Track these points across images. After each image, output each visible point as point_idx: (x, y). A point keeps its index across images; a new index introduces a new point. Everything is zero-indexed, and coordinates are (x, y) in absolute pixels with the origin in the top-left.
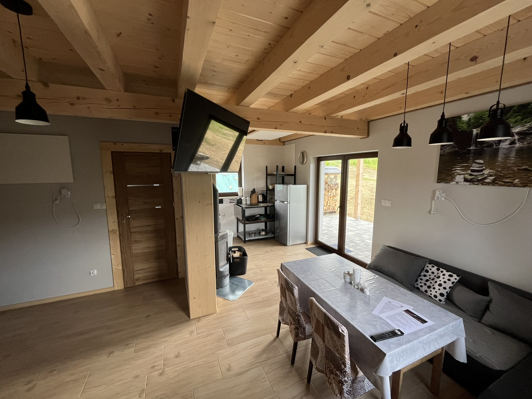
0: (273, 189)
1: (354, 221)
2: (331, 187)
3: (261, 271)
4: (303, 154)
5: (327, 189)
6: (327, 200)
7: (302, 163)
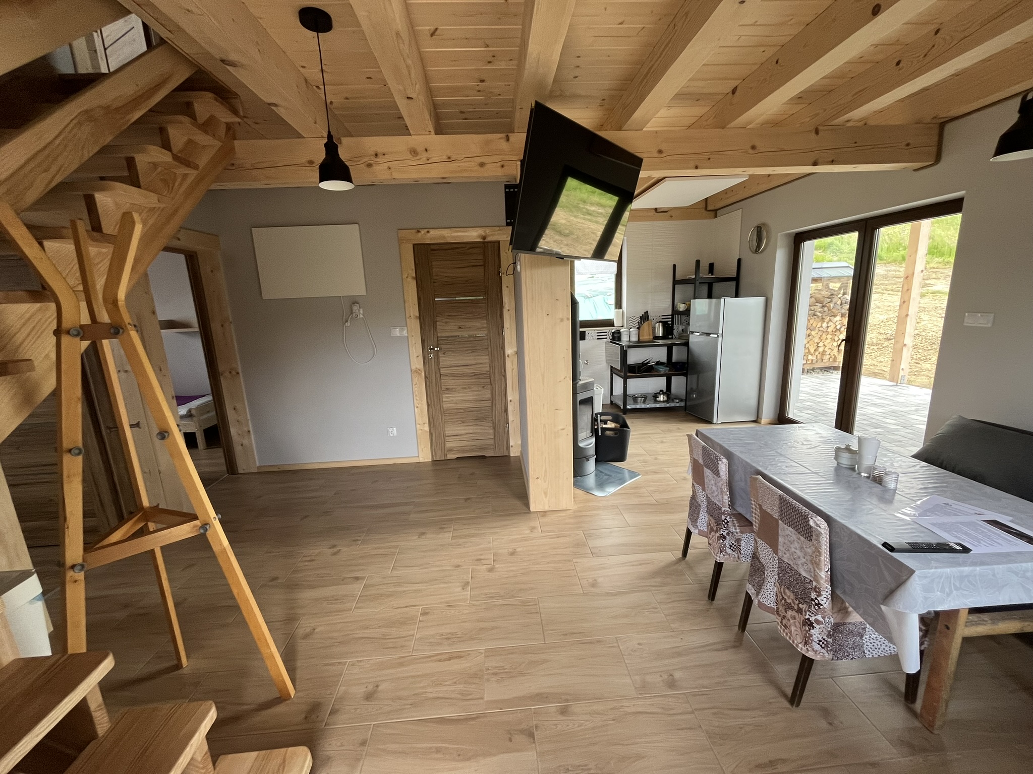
0: (686, 310)
1: (888, 388)
2: (829, 310)
3: (656, 459)
4: (759, 230)
5: (818, 314)
6: (816, 340)
7: (756, 252)
